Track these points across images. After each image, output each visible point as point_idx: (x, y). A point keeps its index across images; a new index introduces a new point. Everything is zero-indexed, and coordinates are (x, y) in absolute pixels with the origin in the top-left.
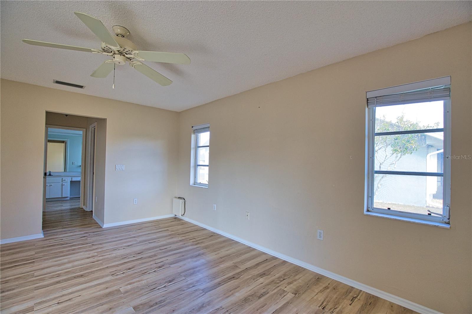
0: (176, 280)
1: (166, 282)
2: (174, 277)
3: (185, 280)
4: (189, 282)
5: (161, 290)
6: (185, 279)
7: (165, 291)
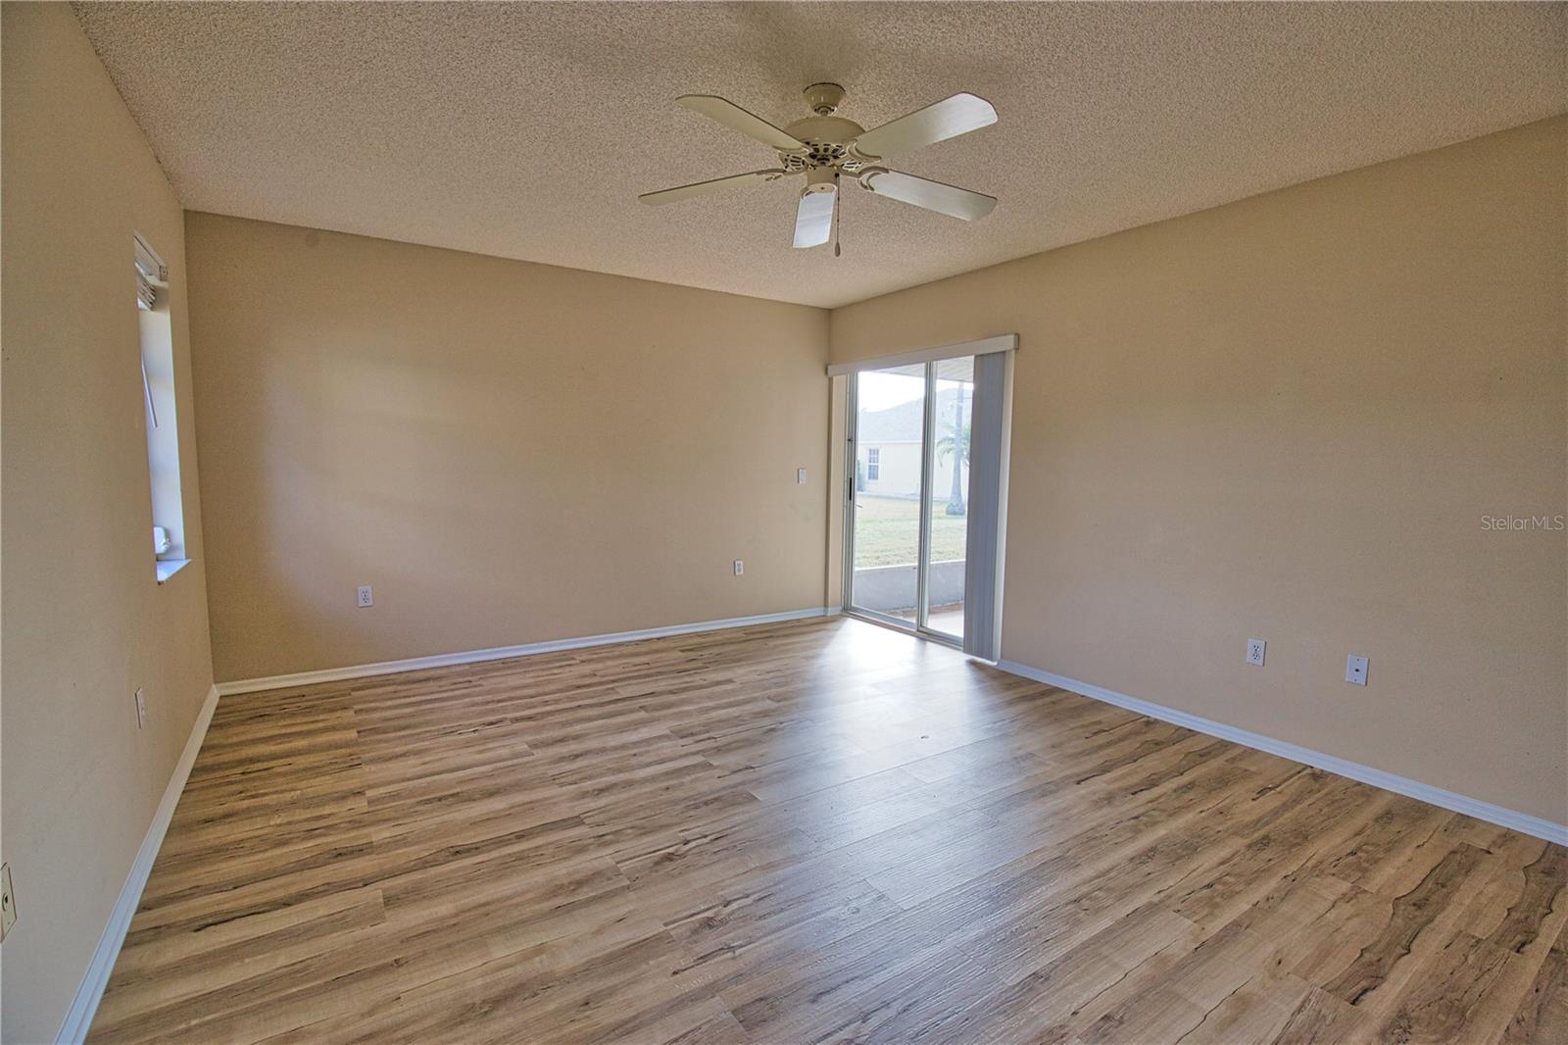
0: (649, 861)
1: (682, 856)
2: (654, 874)
3: (617, 860)
4: (610, 850)
5: (697, 834)
6: (618, 863)
7: (686, 830)
